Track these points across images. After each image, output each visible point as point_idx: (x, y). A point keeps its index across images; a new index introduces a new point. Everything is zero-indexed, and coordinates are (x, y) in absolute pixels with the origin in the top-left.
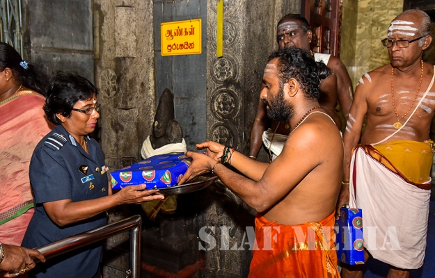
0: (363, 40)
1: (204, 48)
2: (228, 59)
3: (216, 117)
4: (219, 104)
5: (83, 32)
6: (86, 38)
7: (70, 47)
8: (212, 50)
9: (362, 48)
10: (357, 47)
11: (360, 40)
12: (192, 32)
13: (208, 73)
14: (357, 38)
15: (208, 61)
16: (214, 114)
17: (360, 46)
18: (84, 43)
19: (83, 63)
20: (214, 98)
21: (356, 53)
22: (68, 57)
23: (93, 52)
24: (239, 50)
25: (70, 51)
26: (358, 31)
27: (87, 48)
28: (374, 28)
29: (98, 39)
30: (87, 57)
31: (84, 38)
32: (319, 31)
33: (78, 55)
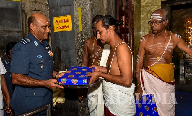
0: (144, 20)
1: (73, 28)
2: (84, 32)
3: (80, 58)
4: (81, 52)
5: (18, 22)
6: (19, 25)
7: (12, 30)
8: (77, 29)
9: (144, 24)
10: (142, 23)
11: (143, 20)
12: (68, 21)
13: (76, 39)
14: (142, 19)
15: (75, 34)
16: (79, 57)
17: (143, 23)
18: (18, 28)
19: (18, 37)
20: (79, 50)
21: (142, 26)
22: (11, 34)
23: (22, 31)
24: (89, 29)
25: (12, 31)
26: (142, 16)
27: (20, 30)
28: (149, 15)
29: (25, 26)
30: (20, 34)
31: (18, 26)
32: (124, 18)
33: (16, 33)
